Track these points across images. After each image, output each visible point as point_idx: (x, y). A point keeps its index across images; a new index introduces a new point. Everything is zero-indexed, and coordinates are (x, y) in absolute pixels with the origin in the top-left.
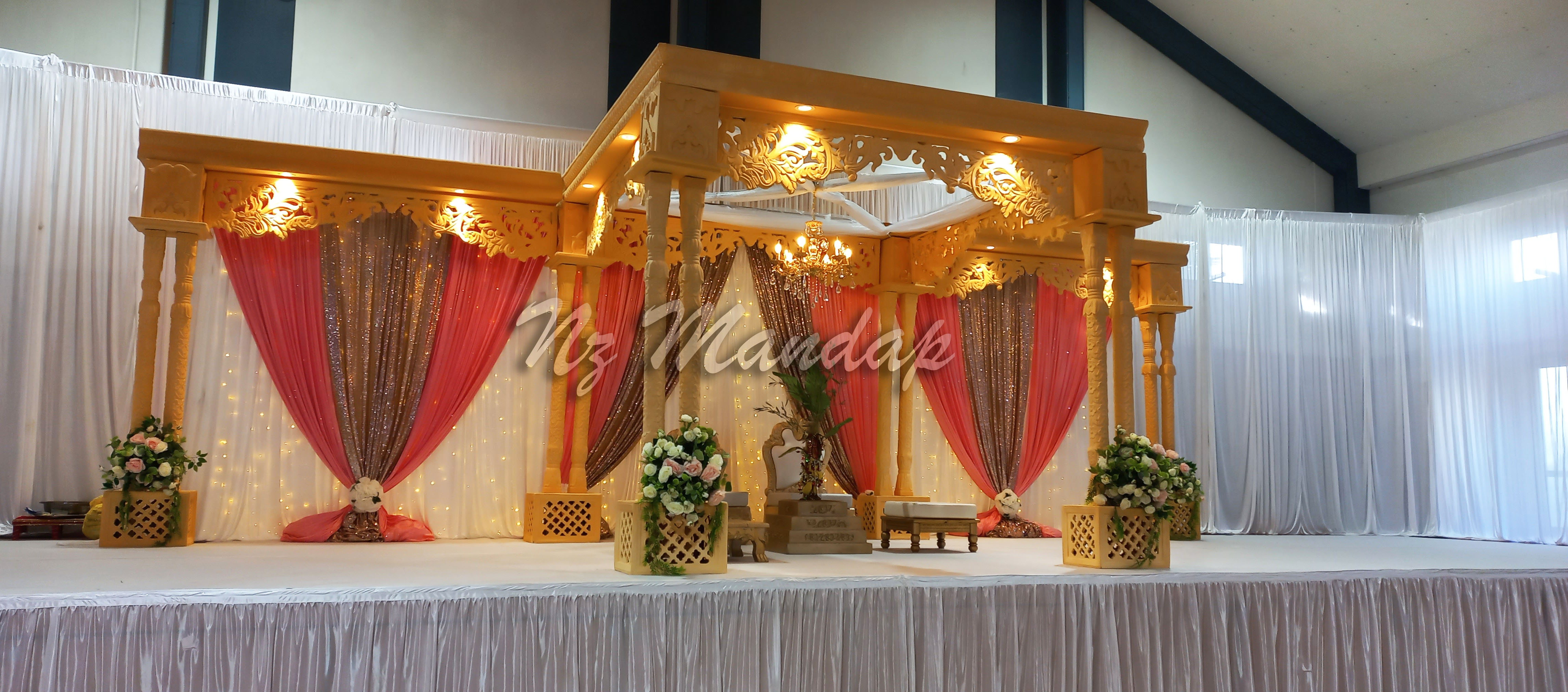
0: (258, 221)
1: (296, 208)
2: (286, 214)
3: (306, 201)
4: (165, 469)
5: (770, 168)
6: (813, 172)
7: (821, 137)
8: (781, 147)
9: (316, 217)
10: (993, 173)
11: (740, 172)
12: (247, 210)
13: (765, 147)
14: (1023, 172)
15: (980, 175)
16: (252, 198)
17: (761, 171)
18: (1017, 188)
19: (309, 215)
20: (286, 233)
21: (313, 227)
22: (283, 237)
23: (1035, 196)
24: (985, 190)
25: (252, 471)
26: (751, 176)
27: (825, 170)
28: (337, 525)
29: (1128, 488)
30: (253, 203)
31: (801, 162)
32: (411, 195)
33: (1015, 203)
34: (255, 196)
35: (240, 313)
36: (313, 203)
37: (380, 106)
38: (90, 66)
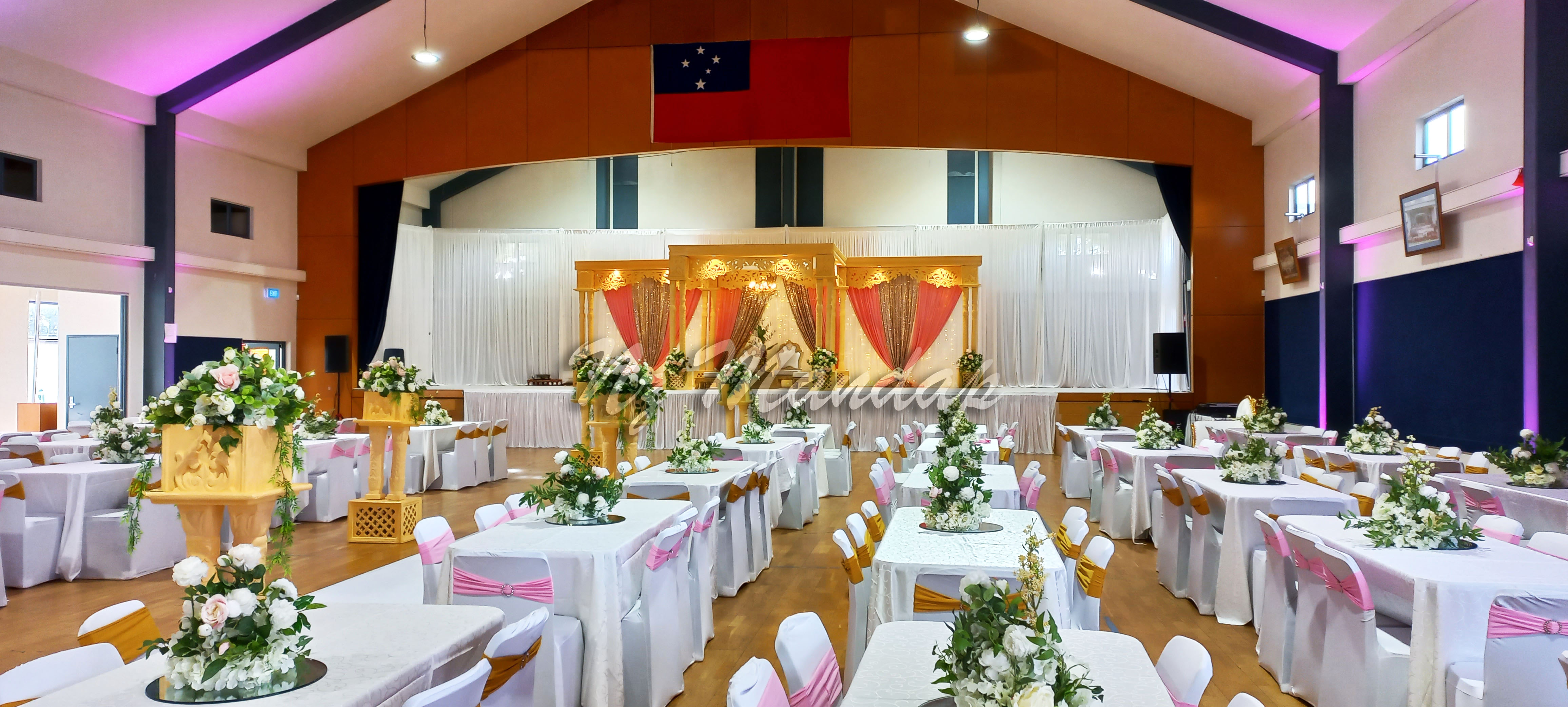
0: (609, 286)
1: (620, 280)
2: (617, 282)
3: (623, 278)
5: (707, 274)
6: (721, 274)
7: (723, 263)
8: (710, 267)
10: (782, 266)
11: (697, 276)
12: (606, 283)
13: (704, 268)
14: (793, 265)
15: (777, 267)
17: (704, 275)
18: (791, 270)
19: (624, 282)
21: (625, 286)
22: (616, 290)
23: (798, 272)
24: (779, 272)
27: (724, 273)
29: (816, 366)
32: (653, 271)
34: (608, 278)
35: (610, 313)
36: (626, 278)
37: (660, 230)
38: (572, 230)
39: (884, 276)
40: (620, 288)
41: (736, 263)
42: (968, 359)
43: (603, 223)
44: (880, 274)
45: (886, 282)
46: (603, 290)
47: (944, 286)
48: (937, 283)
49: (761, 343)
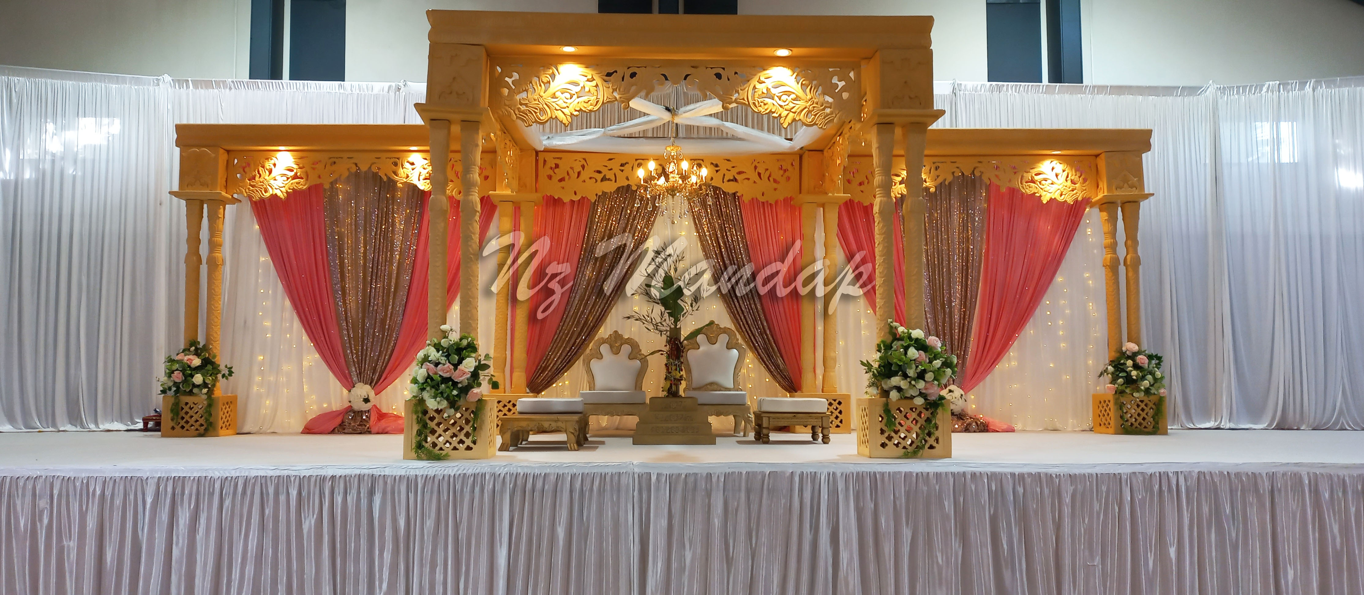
0: (265, 186)
1: (292, 174)
2: (286, 179)
3: (300, 168)
4: (198, 379)
5: (545, 106)
6: (585, 105)
7: (594, 73)
8: (555, 86)
9: (307, 180)
10: (770, 87)
11: (517, 112)
12: (257, 179)
13: (539, 87)
14: (804, 83)
15: (756, 90)
16: (261, 169)
17: (537, 109)
18: (797, 98)
19: (302, 178)
20: (285, 195)
21: (304, 187)
22: (283, 198)
23: (817, 103)
24: (762, 104)
25: (283, 379)
26: (527, 115)
27: (597, 102)
28: (338, 421)
30: (261, 172)
31: (575, 97)
32: (378, 155)
33: (795, 113)
34: (263, 167)
35: (269, 259)
36: (308, 167)
38: (190, 79)
40: (294, 195)
42: (1136, 367)
46: (251, 198)
47: (1060, 199)
48: (1043, 193)
49: (669, 321)
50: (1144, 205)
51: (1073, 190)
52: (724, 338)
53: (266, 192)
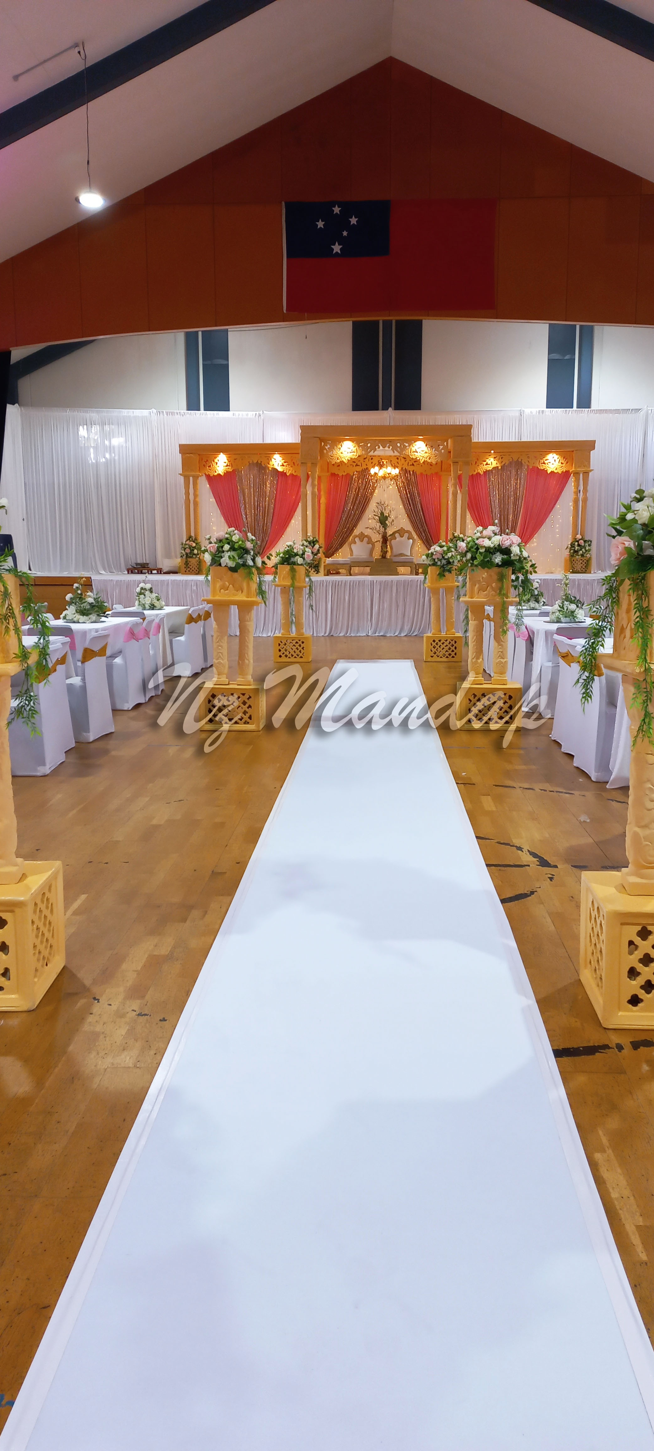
0: (215, 470)
1: (226, 465)
2: (224, 467)
3: (229, 462)
4: (196, 551)
5: (339, 457)
6: (353, 456)
7: (355, 443)
8: (342, 450)
9: (232, 467)
11: (329, 458)
12: (212, 467)
13: (337, 450)
14: (429, 447)
17: (336, 458)
18: (426, 452)
19: (230, 466)
20: (224, 473)
21: (231, 471)
22: (223, 475)
23: (433, 454)
26: (333, 460)
30: (213, 464)
32: (260, 455)
33: (426, 458)
34: (214, 462)
35: (214, 500)
36: (231, 462)
37: (257, 413)
38: (164, 411)
39: (496, 462)
40: (227, 474)
41: (369, 445)
42: (579, 545)
43: (192, 405)
44: (492, 460)
45: (498, 467)
46: (205, 474)
47: (556, 471)
48: (548, 469)
49: (382, 529)
50: (590, 474)
51: (561, 467)
52: (406, 535)
53: (215, 472)
